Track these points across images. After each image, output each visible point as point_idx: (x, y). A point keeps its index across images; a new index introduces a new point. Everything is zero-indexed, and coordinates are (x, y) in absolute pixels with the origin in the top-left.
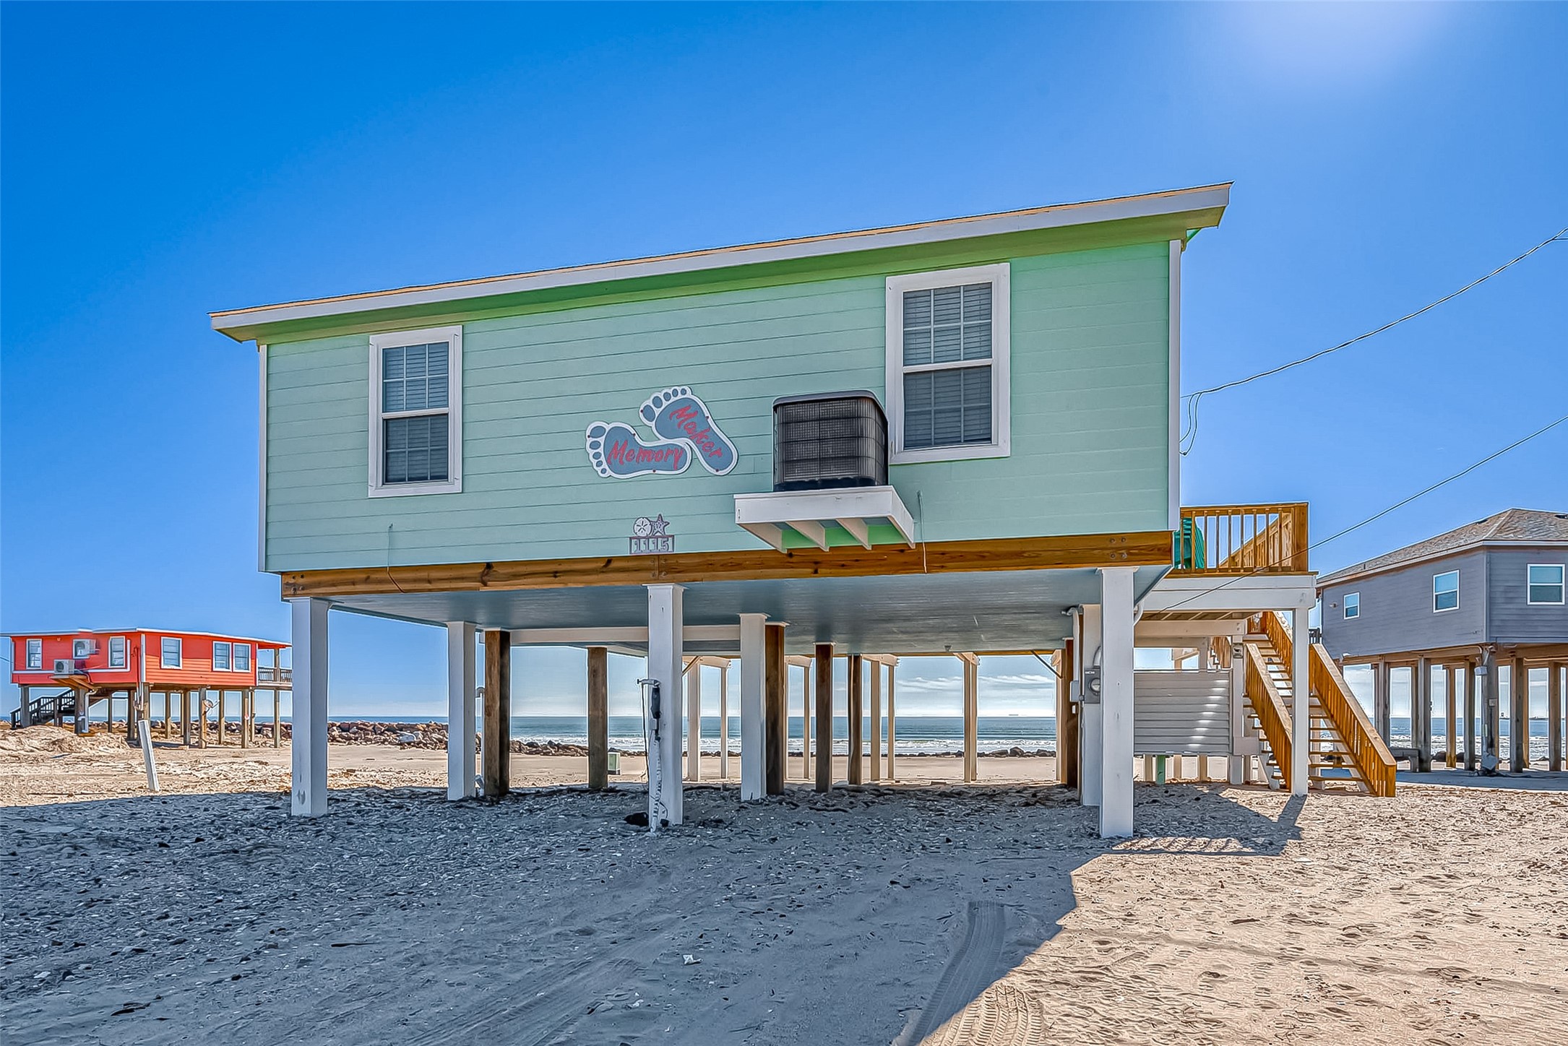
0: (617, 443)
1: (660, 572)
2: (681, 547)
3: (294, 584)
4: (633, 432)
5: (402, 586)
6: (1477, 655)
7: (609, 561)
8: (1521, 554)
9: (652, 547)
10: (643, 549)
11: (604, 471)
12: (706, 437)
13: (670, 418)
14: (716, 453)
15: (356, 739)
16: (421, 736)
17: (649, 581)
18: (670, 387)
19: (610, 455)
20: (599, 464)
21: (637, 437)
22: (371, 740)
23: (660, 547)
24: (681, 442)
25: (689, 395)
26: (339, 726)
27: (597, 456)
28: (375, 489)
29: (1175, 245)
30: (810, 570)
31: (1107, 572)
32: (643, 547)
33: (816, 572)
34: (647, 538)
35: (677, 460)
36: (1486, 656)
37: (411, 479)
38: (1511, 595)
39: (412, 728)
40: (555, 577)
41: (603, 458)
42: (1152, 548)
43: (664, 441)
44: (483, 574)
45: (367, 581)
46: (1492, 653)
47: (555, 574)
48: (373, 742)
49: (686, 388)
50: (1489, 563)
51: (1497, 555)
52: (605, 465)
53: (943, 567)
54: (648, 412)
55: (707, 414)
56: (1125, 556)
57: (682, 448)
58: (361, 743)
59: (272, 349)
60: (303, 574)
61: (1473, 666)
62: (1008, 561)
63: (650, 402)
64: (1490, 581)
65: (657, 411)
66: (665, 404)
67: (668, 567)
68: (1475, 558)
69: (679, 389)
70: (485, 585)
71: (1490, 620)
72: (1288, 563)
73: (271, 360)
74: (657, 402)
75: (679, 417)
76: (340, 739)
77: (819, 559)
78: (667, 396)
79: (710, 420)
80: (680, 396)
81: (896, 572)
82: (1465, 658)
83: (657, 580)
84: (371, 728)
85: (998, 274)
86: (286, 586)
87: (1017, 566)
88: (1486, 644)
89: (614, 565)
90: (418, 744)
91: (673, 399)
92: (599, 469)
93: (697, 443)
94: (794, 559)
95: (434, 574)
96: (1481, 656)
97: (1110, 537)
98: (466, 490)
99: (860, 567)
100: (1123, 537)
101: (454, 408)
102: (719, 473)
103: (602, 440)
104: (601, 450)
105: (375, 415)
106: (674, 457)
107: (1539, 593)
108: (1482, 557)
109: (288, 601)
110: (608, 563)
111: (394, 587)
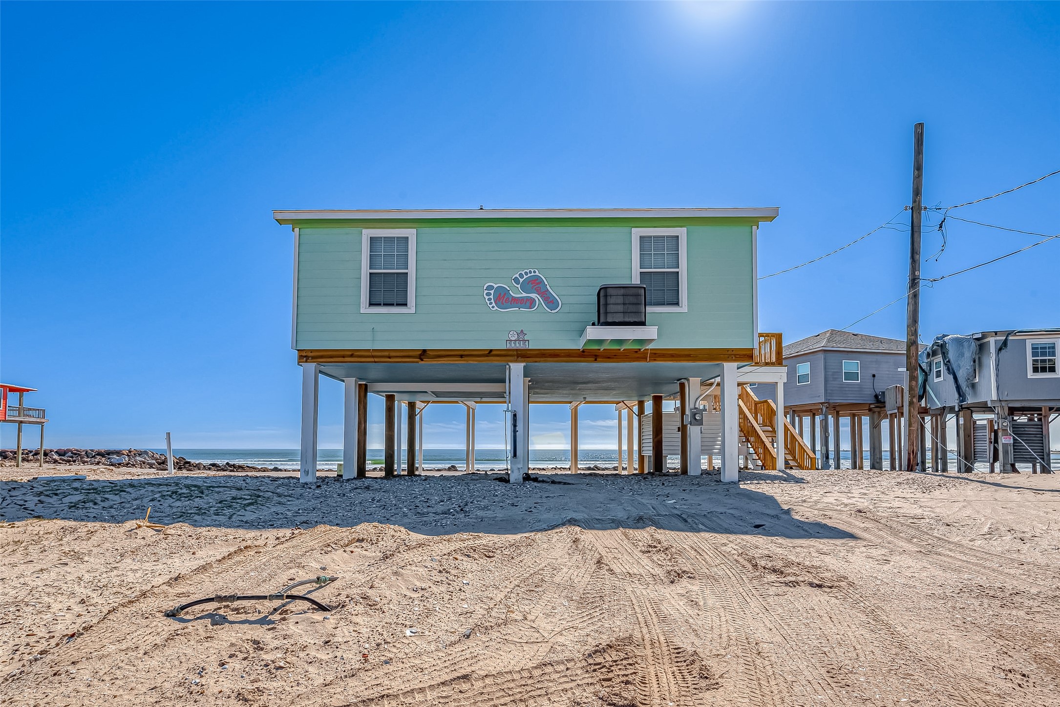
0: (500, 294)
1: (518, 357)
2: (532, 346)
3: (306, 356)
4: (509, 289)
5: (376, 360)
6: (820, 409)
7: (491, 351)
8: (839, 354)
9: (518, 345)
10: (513, 346)
11: (493, 307)
12: (546, 294)
13: (528, 284)
14: (551, 302)
15: (74, 461)
16: (127, 459)
17: (511, 362)
18: (528, 269)
19: (497, 299)
20: (491, 303)
21: (510, 292)
22: (87, 462)
23: (522, 345)
24: (533, 296)
25: (537, 273)
26: (56, 452)
27: (490, 299)
28: (365, 309)
29: (754, 227)
30: (594, 359)
31: (726, 365)
32: (513, 345)
33: (596, 360)
34: (515, 340)
35: (531, 304)
36: (824, 409)
37: (384, 305)
38: (836, 377)
39: (118, 453)
40: (462, 357)
41: (492, 301)
42: (745, 355)
43: (524, 295)
44: (421, 355)
45: (352, 356)
46: (827, 408)
47: (461, 356)
48: (89, 463)
49: (535, 270)
50: (825, 359)
51: (829, 355)
52: (494, 304)
53: (655, 360)
54: (516, 280)
55: (546, 283)
56: (734, 358)
57: (534, 299)
58: (79, 464)
59: (302, 230)
60: (312, 351)
61: (814, 415)
62: (684, 358)
63: (517, 276)
64: (825, 368)
65: (522, 281)
66: (525, 277)
67: (521, 355)
68: (818, 356)
69: (532, 271)
70: (422, 360)
71: (826, 390)
72: (774, 360)
73: (301, 236)
74: (521, 276)
75: (532, 284)
76: (61, 461)
77: (598, 354)
78: (526, 273)
79: (548, 286)
80: (533, 274)
81: (634, 361)
82: (810, 411)
83: (516, 361)
84: (84, 453)
85: (681, 232)
86: (301, 357)
87: (688, 360)
88: (824, 403)
89: (493, 353)
90: (127, 465)
91: (529, 275)
92: (491, 306)
93: (541, 297)
94: (585, 353)
95: (392, 354)
96: (822, 409)
97: (728, 350)
98: (417, 312)
99: (616, 358)
100: (733, 350)
101: (412, 271)
102: (552, 311)
103: (492, 292)
104: (492, 297)
105: (365, 270)
106: (531, 303)
107: (849, 376)
108: (821, 356)
109: (301, 365)
110: (490, 353)
111: (372, 360)
